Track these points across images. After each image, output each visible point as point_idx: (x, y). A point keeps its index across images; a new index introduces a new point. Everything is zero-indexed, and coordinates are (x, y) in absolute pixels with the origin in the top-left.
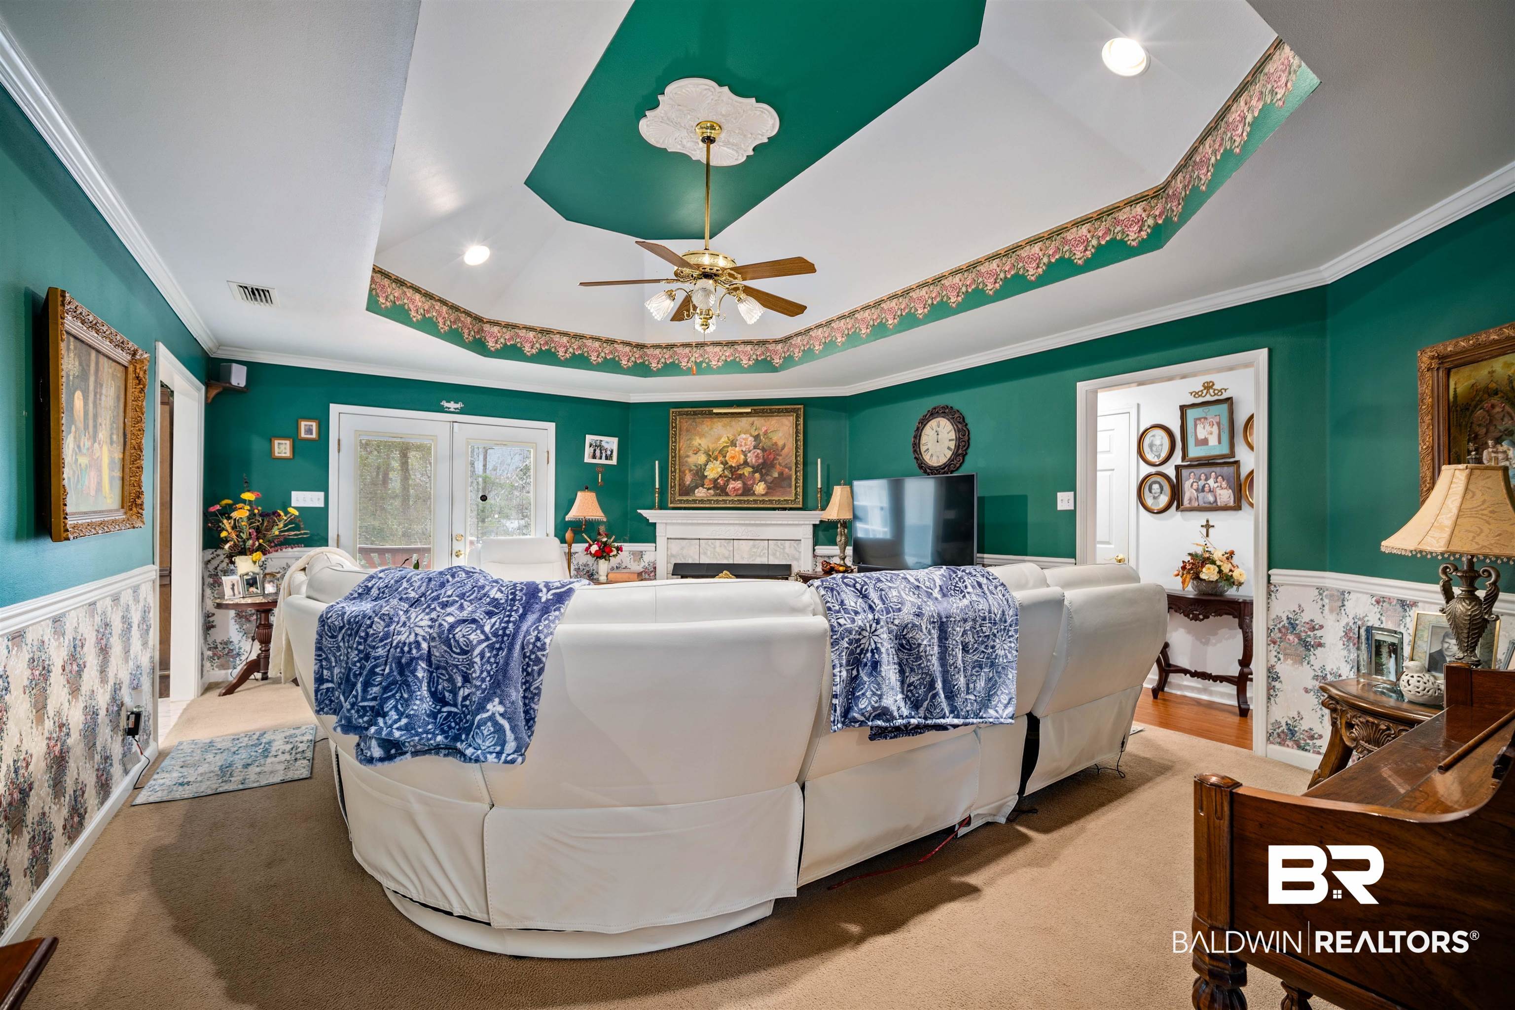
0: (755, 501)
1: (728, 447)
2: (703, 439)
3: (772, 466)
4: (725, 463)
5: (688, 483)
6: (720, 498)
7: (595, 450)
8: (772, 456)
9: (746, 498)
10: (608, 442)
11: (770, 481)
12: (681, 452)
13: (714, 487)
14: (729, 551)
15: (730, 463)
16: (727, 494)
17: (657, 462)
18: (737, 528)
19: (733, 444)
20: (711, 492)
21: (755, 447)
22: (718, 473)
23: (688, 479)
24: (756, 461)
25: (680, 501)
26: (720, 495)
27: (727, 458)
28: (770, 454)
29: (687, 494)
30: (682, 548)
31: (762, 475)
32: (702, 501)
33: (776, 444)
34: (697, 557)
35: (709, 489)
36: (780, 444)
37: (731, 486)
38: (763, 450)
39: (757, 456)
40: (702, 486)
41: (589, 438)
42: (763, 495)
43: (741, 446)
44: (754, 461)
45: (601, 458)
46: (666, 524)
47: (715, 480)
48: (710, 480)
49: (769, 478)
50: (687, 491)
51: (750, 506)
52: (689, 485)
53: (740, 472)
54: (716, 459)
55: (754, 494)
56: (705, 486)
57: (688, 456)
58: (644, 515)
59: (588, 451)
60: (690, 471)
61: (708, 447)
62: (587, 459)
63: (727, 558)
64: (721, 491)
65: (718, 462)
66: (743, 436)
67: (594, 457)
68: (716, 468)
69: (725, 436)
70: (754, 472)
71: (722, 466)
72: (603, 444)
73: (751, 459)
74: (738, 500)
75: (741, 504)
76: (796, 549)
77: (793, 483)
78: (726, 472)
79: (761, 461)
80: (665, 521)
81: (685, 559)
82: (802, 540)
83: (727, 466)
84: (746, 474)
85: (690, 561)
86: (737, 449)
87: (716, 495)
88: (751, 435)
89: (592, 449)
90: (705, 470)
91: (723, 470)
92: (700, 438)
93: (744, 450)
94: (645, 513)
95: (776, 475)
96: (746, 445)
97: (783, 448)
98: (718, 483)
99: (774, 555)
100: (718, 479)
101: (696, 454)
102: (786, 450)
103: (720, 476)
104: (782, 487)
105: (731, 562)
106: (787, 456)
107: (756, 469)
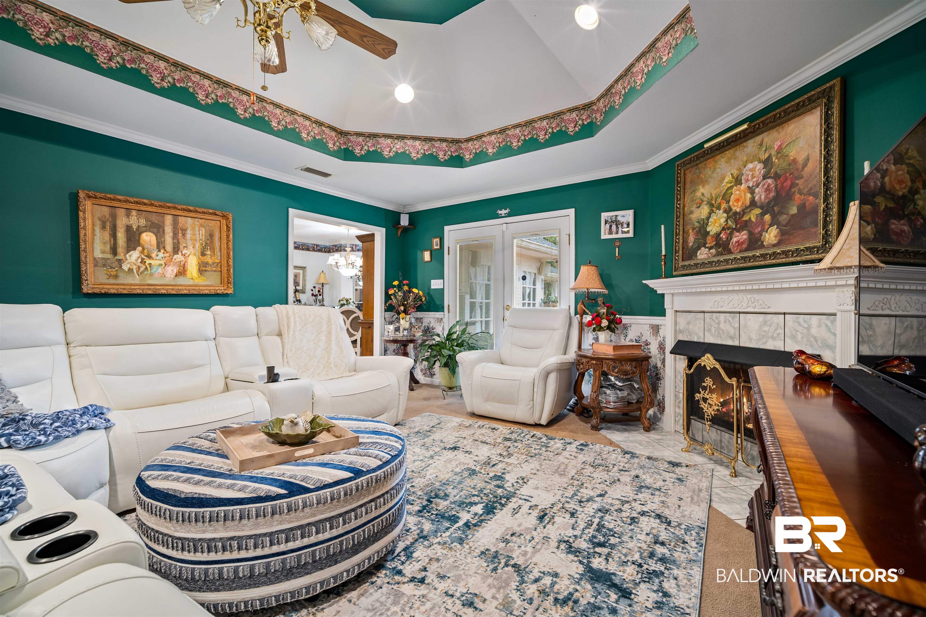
0: (764, 256)
1: (731, 187)
2: (707, 187)
3: (789, 197)
4: (728, 211)
5: (691, 244)
6: (722, 258)
7: (611, 226)
8: (789, 183)
9: (750, 254)
10: (623, 216)
11: (784, 223)
12: (686, 209)
13: (716, 245)
14: (734, 328)
15: (734, 209)
16: (730, 252)
17: (663, 226)
18: (741, 295)
19: (738, 181)
20: (713, 251)
21: (765, 177)
22: (720, 225)
23: (691, 239)
24: (766, 197)
25: (683, 266)
26: (722, 254)
27: (731, 203)
28: (786, 180)
29: (690, 258)
30: (689, 323)
31: (774, 216)
32: (703, 264)
33: (794, 161)
34: (702, 335)
35: (710, 248)
36: (801, 159)
37: (735, 240)
38: (776, 177)
39: (768, 190)
40: (704, 246)
41: (605, 216)
42: (774, 246)
43: (747, 180)
44: (763, 197)
45: (617, 233)
46: (673, 294)
47: (718, 235)
48: (712, 237)
49: (783, 218)
50: (690, 254)
51: (756, 264)
52: (692, 246)
53: (746, 218)
54: (719, 208)
55: (762, 246)
56: (707, 245)
57: (692, 212)
58: (651, 286)
59: (604, 228)
60: (694, 229)
61: (711, 194)
62: (604, 236)
63: (732, 338)
64: (724, 249)
65: (721, 211)
66: (750, 166)
67: (610, 233)
68: (719, 219)
69: (729, 174)
70: (763, 214)
71: (725, 215)
72: (619, 218)
73: (760, 195)
74: (742, 258)
75: (745, 262)
76: (829, 330)
77: (821, 216)
78: (730, 223)
79: (772, 194)
80: (672, 292)
81: (691, 336)
82: (839, 315)
83: (731, 214)
84: (753, 219)
85: (695, 339)
86: (743, 187)
87: (718, 254)
88: (760, 161)
89: (608, 226)
90: (707, 224)
91: (727, 221)
92: (703, 186)
93: (751, 185)
94: (652, 283)
95: (794, 210)
96: (753, 177)
97: (805, 165)
98: (721, 238)
99: (793, 337)
100: (721, 233)
101: (698, 207)
102: (810, 165)
103: (723, 229)
104: (804, 228)
105: (736, 343)
106: (811, 175)
107: (766, 208)
